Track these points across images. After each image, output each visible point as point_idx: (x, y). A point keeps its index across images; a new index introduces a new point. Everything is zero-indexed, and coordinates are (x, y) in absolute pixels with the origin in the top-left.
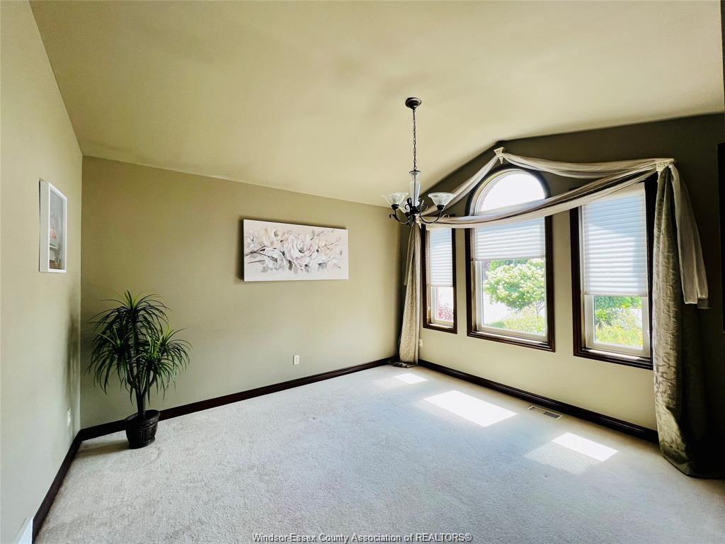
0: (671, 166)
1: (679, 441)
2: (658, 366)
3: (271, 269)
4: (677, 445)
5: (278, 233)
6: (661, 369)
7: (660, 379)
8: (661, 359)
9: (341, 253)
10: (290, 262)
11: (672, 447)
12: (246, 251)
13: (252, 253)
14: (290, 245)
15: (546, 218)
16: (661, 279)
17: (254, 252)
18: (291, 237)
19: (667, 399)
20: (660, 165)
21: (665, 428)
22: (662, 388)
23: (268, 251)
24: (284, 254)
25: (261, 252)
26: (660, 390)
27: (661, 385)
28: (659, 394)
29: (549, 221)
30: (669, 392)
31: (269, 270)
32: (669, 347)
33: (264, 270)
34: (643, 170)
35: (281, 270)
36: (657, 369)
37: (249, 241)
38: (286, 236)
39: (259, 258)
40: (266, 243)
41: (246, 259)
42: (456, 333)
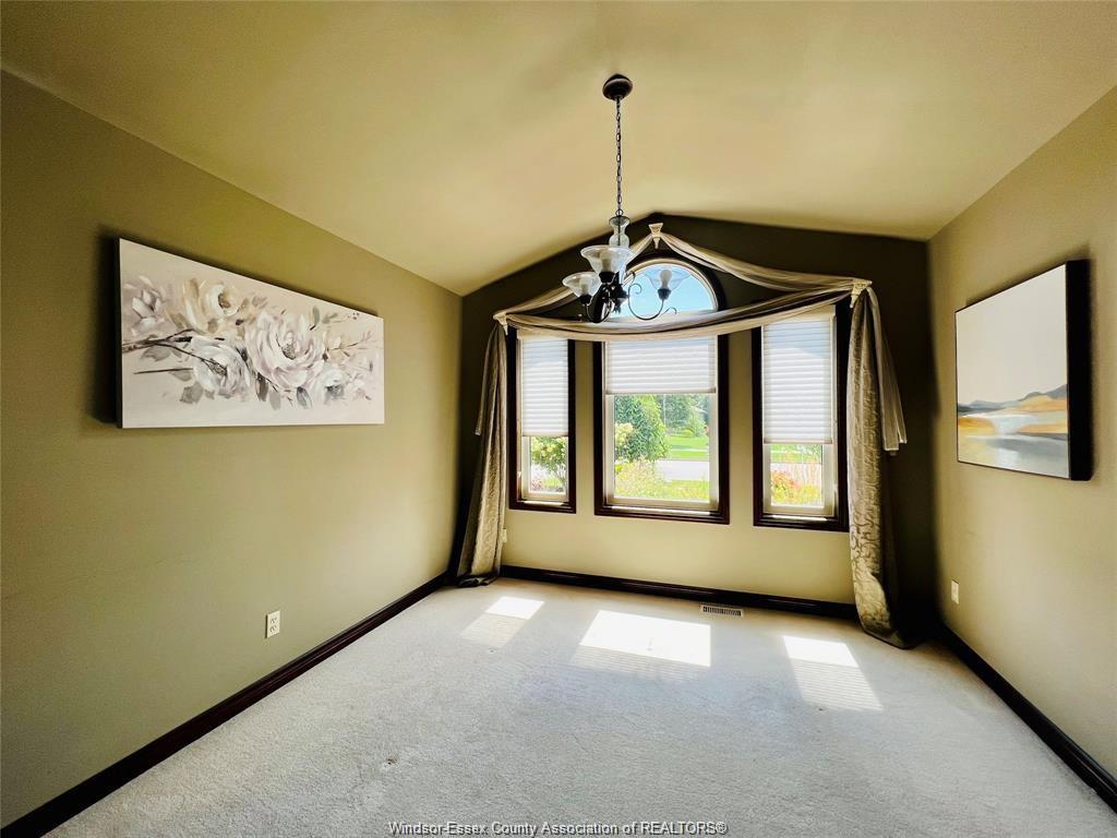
0: (869, 290)
1: (884, 609)
2: (858, 527)
3: (210, 395)
4: (882, 616)
5: (231, 299)
6: (863, 529)
7: (863, 541)
8: (862, 518)
9: (371, 366)
10: (261, 379)
11: (874, 619)
12: (129, 335)
13: (147, 343)
14: (262, 336)
15: (719, 337)
16: (862, 422)
17: (157, 343)
18: (263, 316)
19: (870, 564)
20: (857, 287)
21: (868, 598)
22: (865, 552)
23: (201, 343)
24: (244, 356)
25: (180, 345)
26: (863, 554)
27: (864, 549)
28: (861, 561)
29: (723, 341)
30: (873, 555)
31: (204, 397)
32: (872, 502)
33: (190, 396)
34: (841, 289)
35: (238, 397)
36: (858, 529)
37: (138, 306)
38: (251, 309)
39: (172, 361)
40: (193, 321)
41: (130, 363)
42: (575, 512)
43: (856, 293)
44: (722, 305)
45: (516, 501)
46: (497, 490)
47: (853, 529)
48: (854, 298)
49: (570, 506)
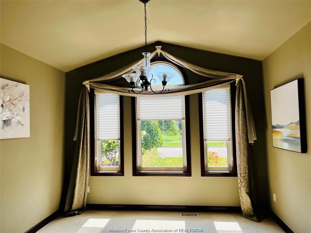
0: (242, 79)
2: (241, 174)
7: (242, 180)
8: (242, 170)
11: (247, 211)
19: (245, 189)
20: (238, 78)
22: (243, 184)
28: (242, 188)
42: (123, 175)
43: (237, 80)
44: (186, 83)
45: (94, 172)
46: (85, 167)
47: (239, 175)
48: (237, 82)
49: (121, 172)
